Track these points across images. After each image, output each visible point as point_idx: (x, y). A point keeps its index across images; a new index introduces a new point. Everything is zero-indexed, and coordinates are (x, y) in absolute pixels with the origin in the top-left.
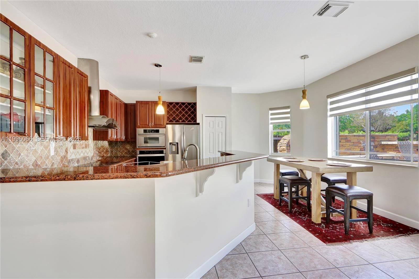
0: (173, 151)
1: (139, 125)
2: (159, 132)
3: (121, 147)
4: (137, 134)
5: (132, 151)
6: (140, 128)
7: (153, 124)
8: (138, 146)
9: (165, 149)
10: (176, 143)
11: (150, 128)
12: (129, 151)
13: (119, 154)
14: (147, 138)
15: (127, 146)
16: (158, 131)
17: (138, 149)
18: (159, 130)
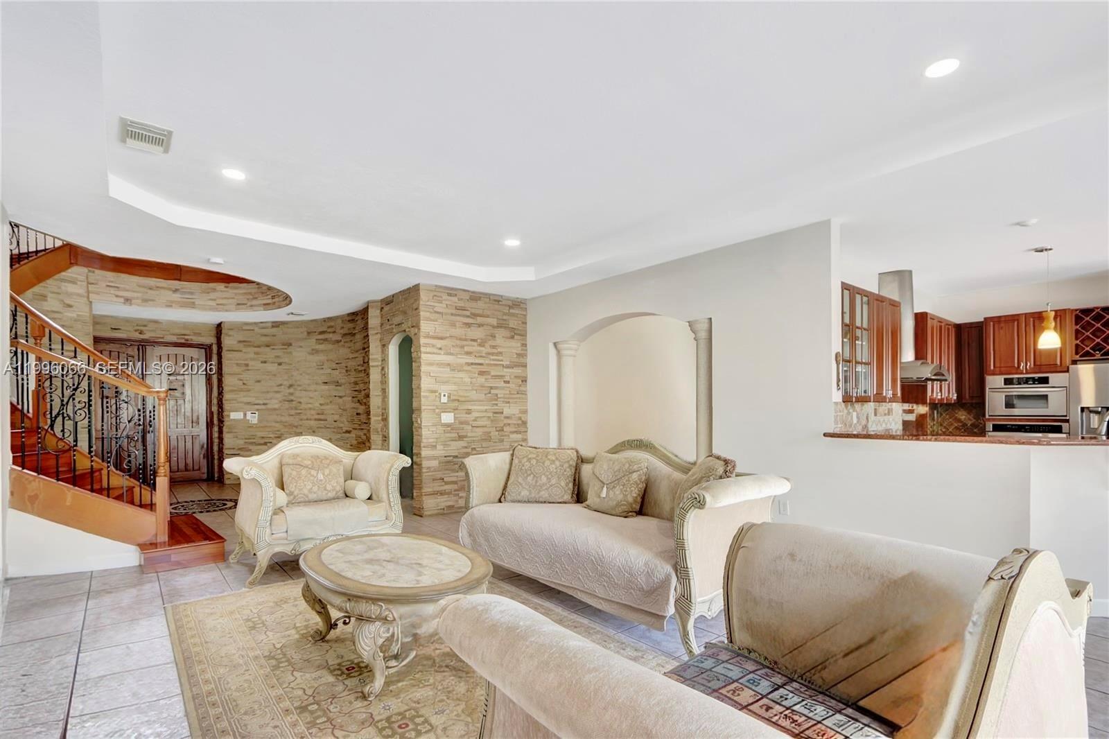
0: (1092, 427)
1: (992, 368)
2: (1047, 383)
3: (944, 415)
4: (987, 389)
5: (971, 425)
6: (994, 374)
7: (1030, 364)
8: (990, 414)
9: (1067, 421)
10: (1102, 407)
11: (1022, 373)
12: (964, 425)
13: (941, 430)
14: (1013, 396)
15: (960, 413)
16: (1045, 381)
17: (989, 420)
18: (1047, 378)
